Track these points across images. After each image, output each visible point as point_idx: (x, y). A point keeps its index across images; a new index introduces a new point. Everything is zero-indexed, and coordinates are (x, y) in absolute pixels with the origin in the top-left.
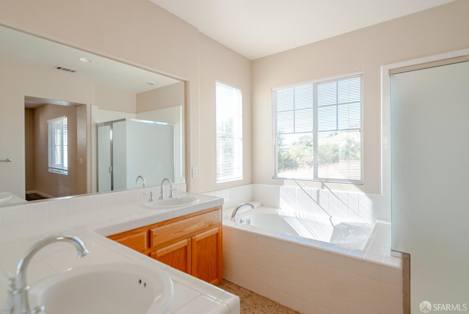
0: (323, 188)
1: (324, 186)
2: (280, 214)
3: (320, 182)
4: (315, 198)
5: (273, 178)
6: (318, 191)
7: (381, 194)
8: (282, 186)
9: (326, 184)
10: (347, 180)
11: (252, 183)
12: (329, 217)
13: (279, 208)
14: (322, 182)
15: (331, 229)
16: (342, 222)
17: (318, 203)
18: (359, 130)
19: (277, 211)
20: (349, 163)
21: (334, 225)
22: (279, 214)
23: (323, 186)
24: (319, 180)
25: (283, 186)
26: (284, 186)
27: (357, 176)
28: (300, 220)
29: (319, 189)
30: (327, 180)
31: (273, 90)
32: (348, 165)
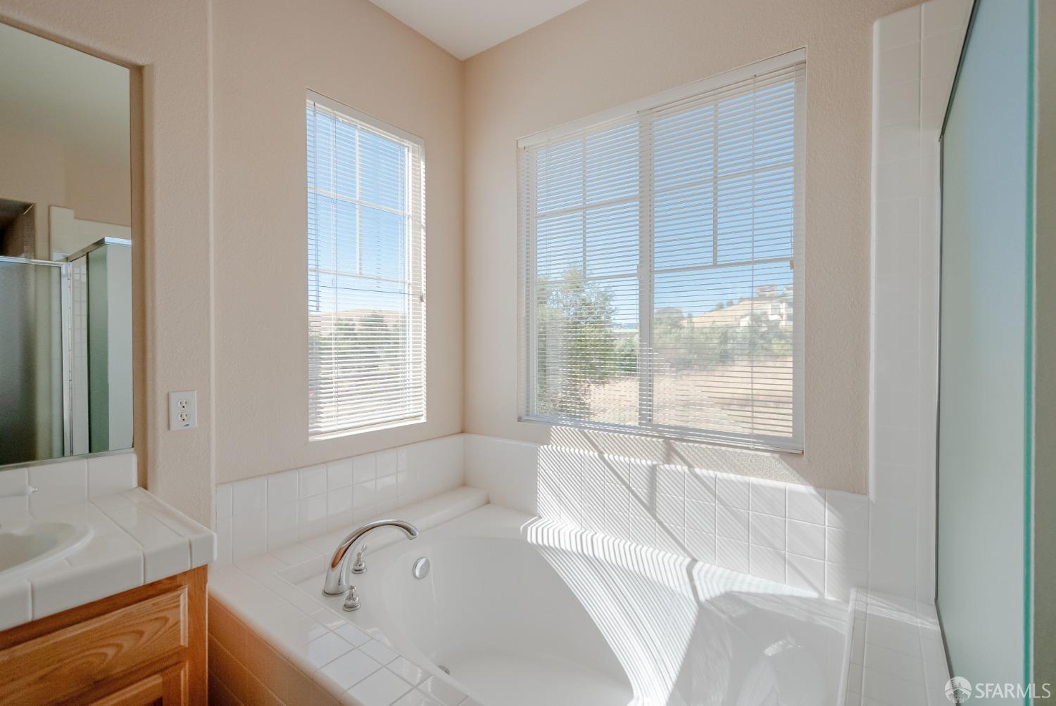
0: (668, 460)
1: (673, 454)
2: (531, 538)
3: (661, 440)
4: (642, 492)
5: (520, 419)
6: (653, 469)
7: (866, 493)
8: (543, 444)
9: (679, 446)
10: (748, 436)
11: (462, 432)
12: (688, 560)
13: (534, 516)
14: (667, 440)
15: (691, 614)
16: (728, 589)
17: (651, 508)
18: (788, 263)
19: (525, 529)
20: (752, 378)
21: (702, 598)
22: (529, 540)
23: (670, 454)
24: (658, 431)
25: (548, 445)
26: (550, 446)
27: (782, 425)
28: (591, 562)
29: (655, 463)
30: (683, 434)
31: (520, 146)
32: (750, 386)
